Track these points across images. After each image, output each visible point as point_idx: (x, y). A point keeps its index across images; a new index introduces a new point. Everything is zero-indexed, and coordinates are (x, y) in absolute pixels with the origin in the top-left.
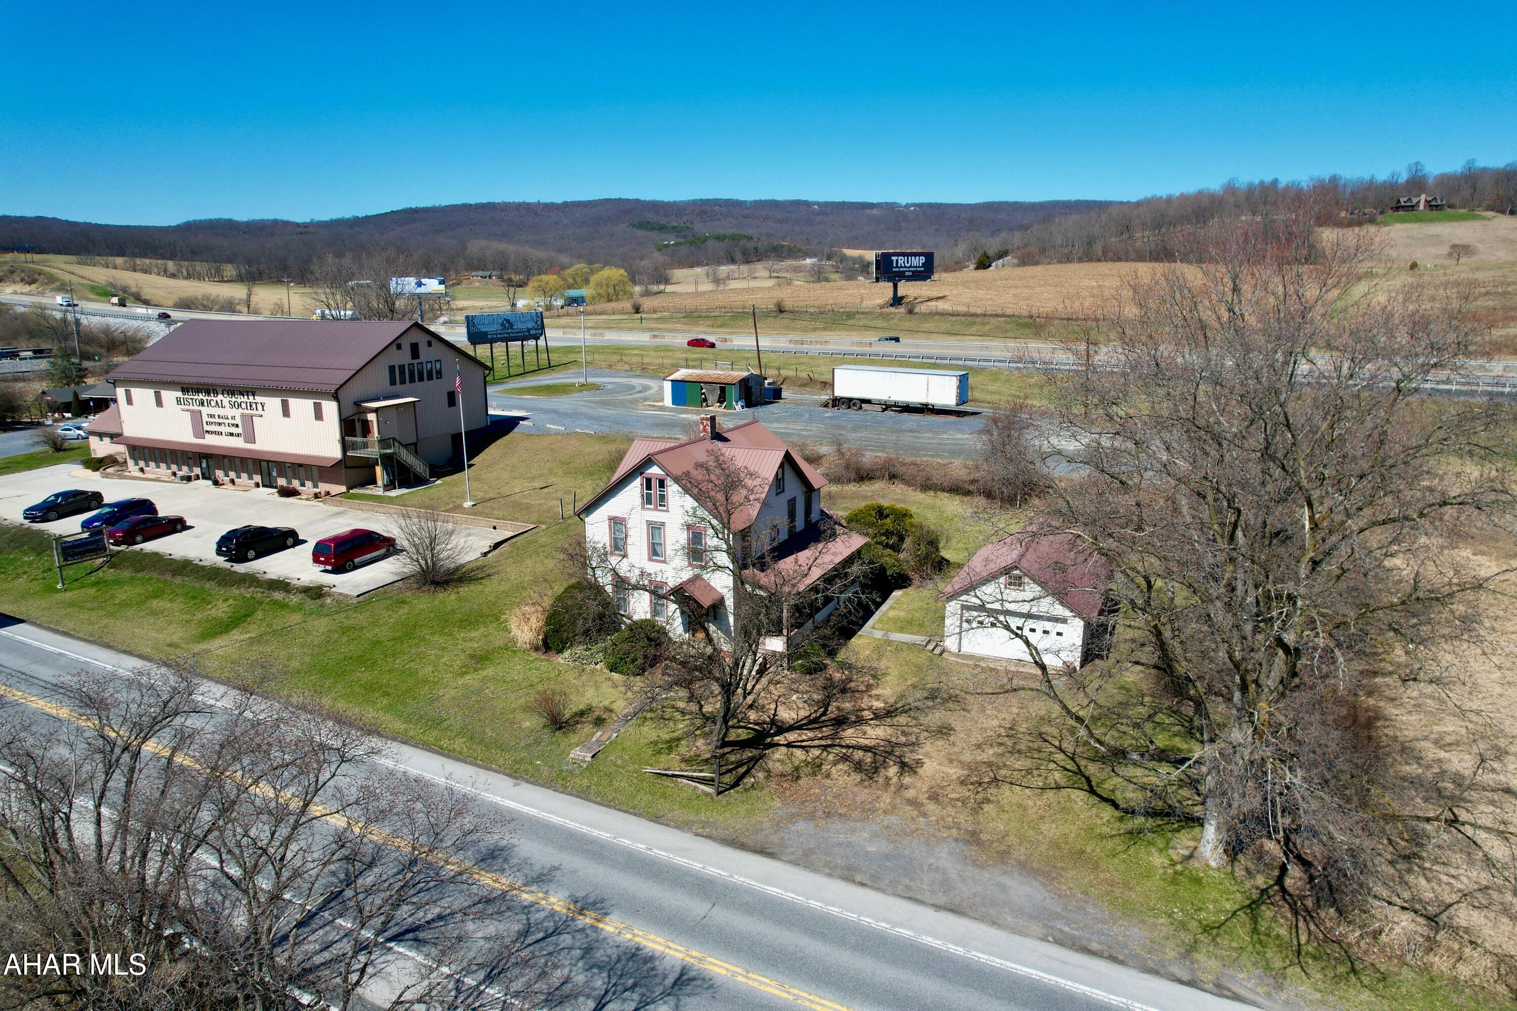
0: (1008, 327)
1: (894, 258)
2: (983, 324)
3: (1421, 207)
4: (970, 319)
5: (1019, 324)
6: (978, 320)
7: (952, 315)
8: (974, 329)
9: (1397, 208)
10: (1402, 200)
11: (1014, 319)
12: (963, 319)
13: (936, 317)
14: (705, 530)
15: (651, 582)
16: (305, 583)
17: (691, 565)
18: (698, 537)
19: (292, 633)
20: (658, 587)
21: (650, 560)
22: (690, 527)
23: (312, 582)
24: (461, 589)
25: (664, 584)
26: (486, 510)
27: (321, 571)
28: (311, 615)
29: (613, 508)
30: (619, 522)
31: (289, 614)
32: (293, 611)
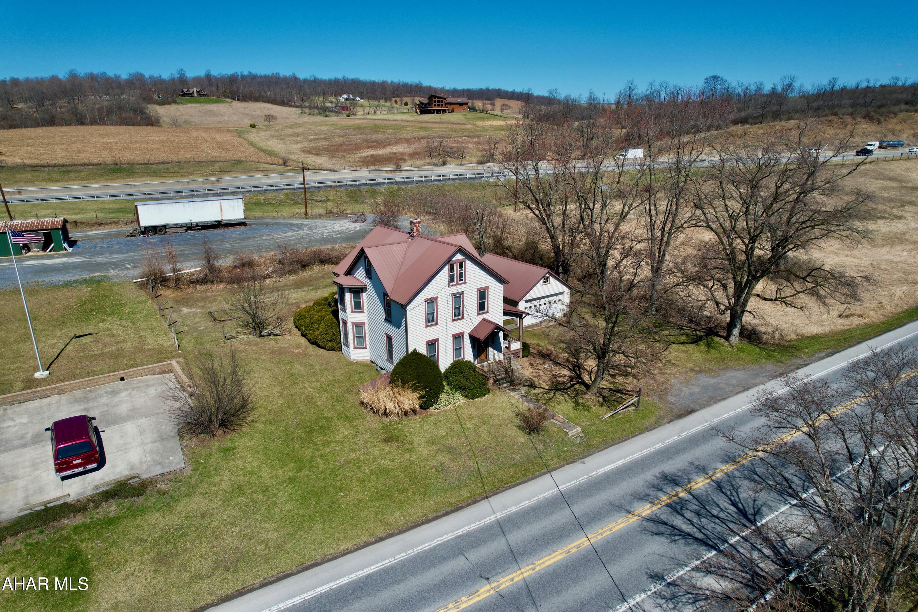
3: (196, 95)
9: (183, 95)
10: (185, 90)
14: (487, 288)
15: (454, 336)
16: (89, 492)
17: (478, 314)
18: (483, 294)
19: (188, 527)
20: (458, 337)
21: (453, 320)
22: (478, 289)
23: (97, 487)
24: (250, 418)
25: (462, 334)
26: (78, 371)
27: (64, 478)
28: (168, 505)
29: (427, 293)
30: (431, 302)
31: (139, 521)
32: (135, 516)
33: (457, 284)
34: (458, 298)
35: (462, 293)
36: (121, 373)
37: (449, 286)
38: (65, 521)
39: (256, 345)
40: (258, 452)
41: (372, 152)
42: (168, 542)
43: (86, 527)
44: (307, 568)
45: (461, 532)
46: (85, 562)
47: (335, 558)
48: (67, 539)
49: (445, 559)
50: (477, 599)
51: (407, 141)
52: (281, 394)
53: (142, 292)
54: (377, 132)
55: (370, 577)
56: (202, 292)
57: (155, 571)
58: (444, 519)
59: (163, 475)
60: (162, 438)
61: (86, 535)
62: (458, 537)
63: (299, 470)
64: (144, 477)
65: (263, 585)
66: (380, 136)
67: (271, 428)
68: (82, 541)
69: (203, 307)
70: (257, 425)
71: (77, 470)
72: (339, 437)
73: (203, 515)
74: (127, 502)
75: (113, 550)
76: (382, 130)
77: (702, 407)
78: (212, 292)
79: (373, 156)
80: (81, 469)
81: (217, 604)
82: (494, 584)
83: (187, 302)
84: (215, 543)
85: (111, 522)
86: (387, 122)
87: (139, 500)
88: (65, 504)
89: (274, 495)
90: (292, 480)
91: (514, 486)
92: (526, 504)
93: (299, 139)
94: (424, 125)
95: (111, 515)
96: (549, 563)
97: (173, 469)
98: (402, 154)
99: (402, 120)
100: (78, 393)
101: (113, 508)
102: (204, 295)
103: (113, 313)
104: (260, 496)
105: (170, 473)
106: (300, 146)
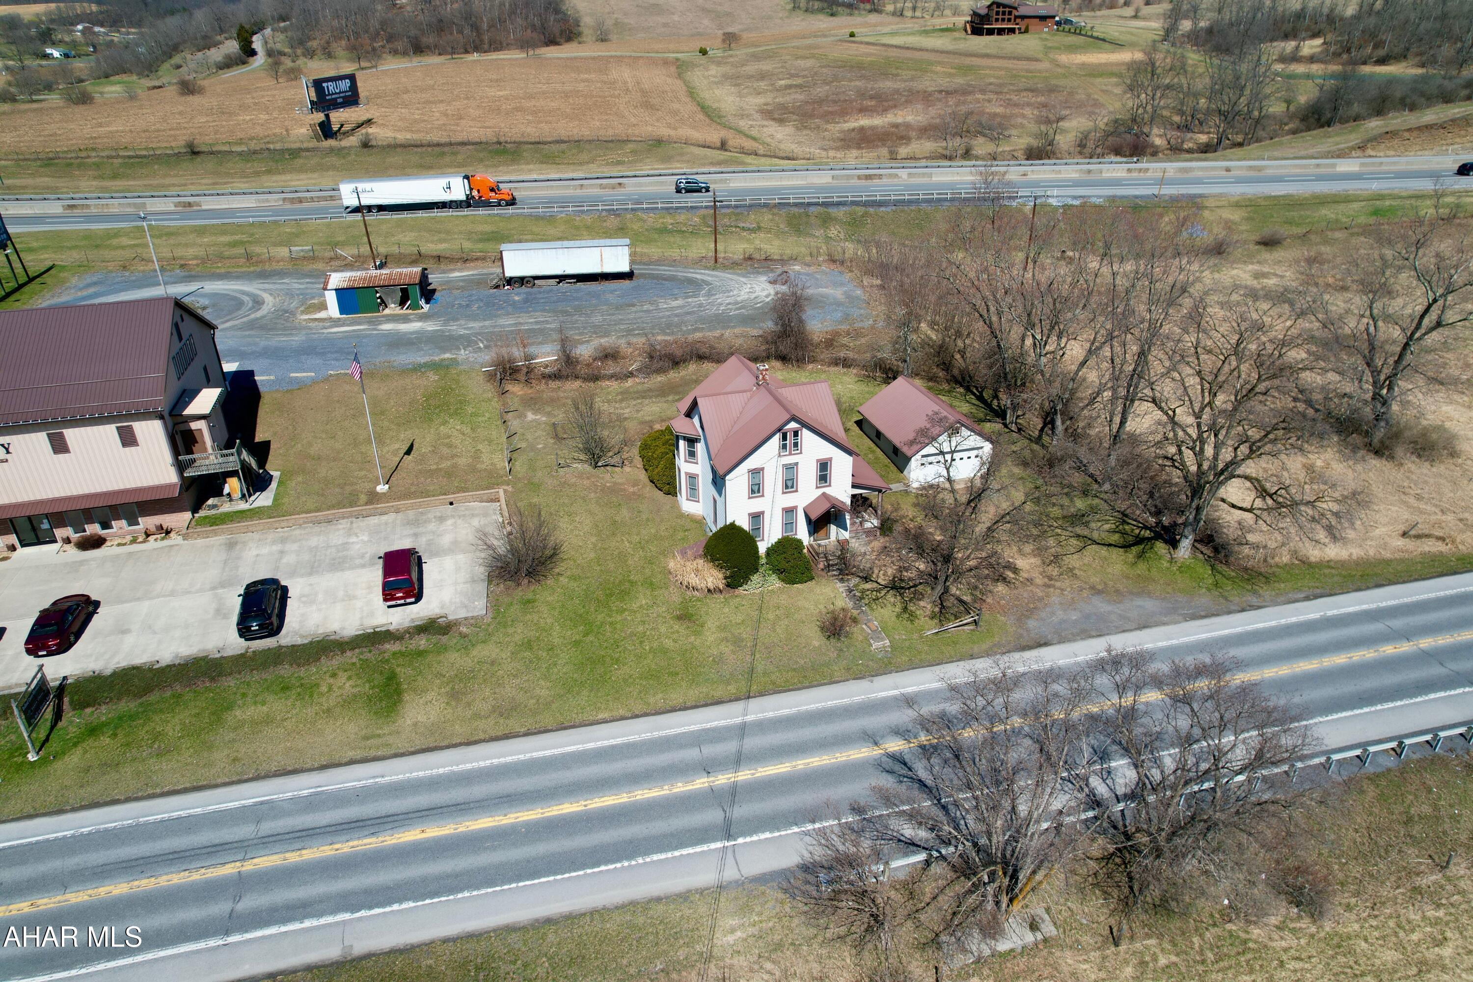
0: (481, 155)
1: (325, 85)
2: (455, 154)
4: (437, 149)
5: (490, 152)
6: (446, 149)
7: (416, 146)
8: (447, 159)
11: (484, 146)
12: (430, 149)
13: (398, 150)
14: (830, 459)
15: (783, 509)
16: (407, 624)
17: (817, 487)
18: (824, 466)
19: (479, 671)
20: (789, 511)
21: (784, 493)
22: (818, 461)
23: (413, 620)
24: (557, 570)
25: (796, 508)
26: (413, 489)
27: (389, 607)
28: (466, 648)
29: (752, 462)
30: (756, 472)
31: (441, 658)
32: (439, 653)
33: (790, 454)
34: (791, 468)
35: (796, 464)
36: (451, 497)
37: (780, 456)
38: (387, 646)
39: (588, 478)
40: (554, 608)
41: (865, 122)
42: (461, 680)
43: (402, 654)
44: (565, 728)
45: (708, 725)
46: (399, 684)
47: (591, 724)
48: (387, 661)
49: (682, 746)
50: (691, 787)
51: (927, 98)
52: (595, 545)
53: (489, 386)
54: (885, 75)
55: (613, 747)
56: (554, 390)
57: (447, 703)
58: (701, 709)
59: (466, 619)
60: (473, 581)
61: (401, 660)
62: (703, 730)
63: (586, 635)
64: (451, 617)
65: (526, 735)
66: (887, 85)
67: (573, 584)
68: (398, 666)
69: (549, 414)
70: (561, 579)
71: (399, 602)
72: (635, 606)
73: (493, 663)
74: (435, 639)
75: (419, 678)
76: (894, 72)
77: (1061, 641)
78: (565, 391)
79: (862, 129)
80: (402, 602)
81: (488, 741)
82: (711, 779)
83: (535, 404)
84: (497, 690)
85: (421, 653)
86: (908, 54)
87: (445, 639)
88: (388, 631)
89: (557, 655)
90: (577, 643)
91: (785, 691)
92: (786, 712)
93: (763, 84)
94: (968, 61)
95: (421, 648)
96: (771, 772)
97: (475, 614)
98: (908, 126)
99: (934, 51)
100: (411, 514)
101: (423, 642)
102: (554, 394)
103: (456, 413)
104: (544, 654)
105: (472, 618)
106: (760, 100)
